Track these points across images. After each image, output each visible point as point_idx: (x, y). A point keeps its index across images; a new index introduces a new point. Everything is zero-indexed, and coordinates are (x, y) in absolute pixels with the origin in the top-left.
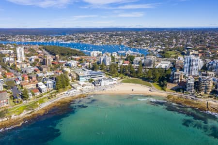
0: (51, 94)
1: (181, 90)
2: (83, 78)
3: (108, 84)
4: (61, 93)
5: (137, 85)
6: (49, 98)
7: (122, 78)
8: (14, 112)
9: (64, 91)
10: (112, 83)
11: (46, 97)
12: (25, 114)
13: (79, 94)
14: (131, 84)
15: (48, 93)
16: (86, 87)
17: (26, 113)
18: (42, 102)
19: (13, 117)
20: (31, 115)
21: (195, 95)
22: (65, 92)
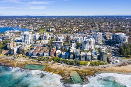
1: (9, 54)
21: (15, 57)
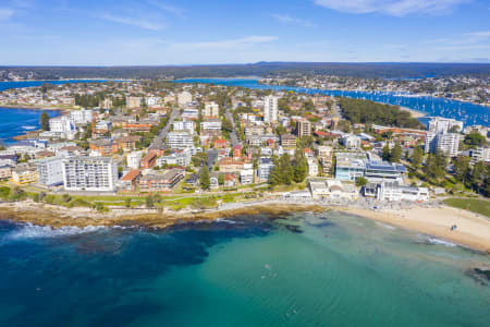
0: (256, 190)
2: (344, 173)
3: (396, 199)
4: (275, 194)
5: (481, 218)
6: (246, 197)
7: (451, 193)
8: (170, 204)
9: (286, 190)
10: (414, 198)
11: (241, 194)
12: (186, 212)
13: (312, 203)
14: (464, 212)
15: (251, 186)
16: (338, 192)
17: (191, 210)
18: (228, 199)
19: (166, 211)
20: (193, 216)
22: (285, 194)
